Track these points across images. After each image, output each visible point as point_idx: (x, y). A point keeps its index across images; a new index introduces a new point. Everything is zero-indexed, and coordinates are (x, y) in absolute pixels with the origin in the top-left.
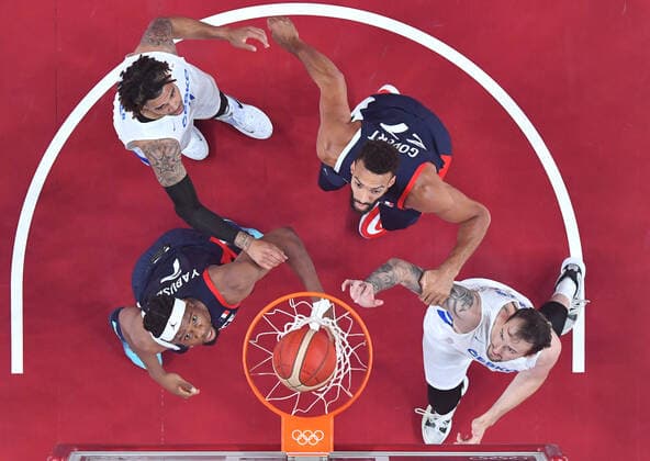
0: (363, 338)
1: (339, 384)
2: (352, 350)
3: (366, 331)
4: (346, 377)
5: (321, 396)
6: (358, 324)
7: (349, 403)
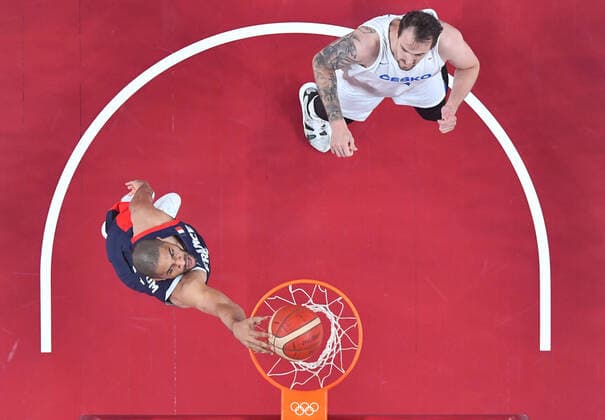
0: (355, 321)
1: (332, 363)
2: (343, 332)
3: (356, 314)
4: (338, 355)
5: (316, 374)
6: (349, 307)
7: (341, 379)
